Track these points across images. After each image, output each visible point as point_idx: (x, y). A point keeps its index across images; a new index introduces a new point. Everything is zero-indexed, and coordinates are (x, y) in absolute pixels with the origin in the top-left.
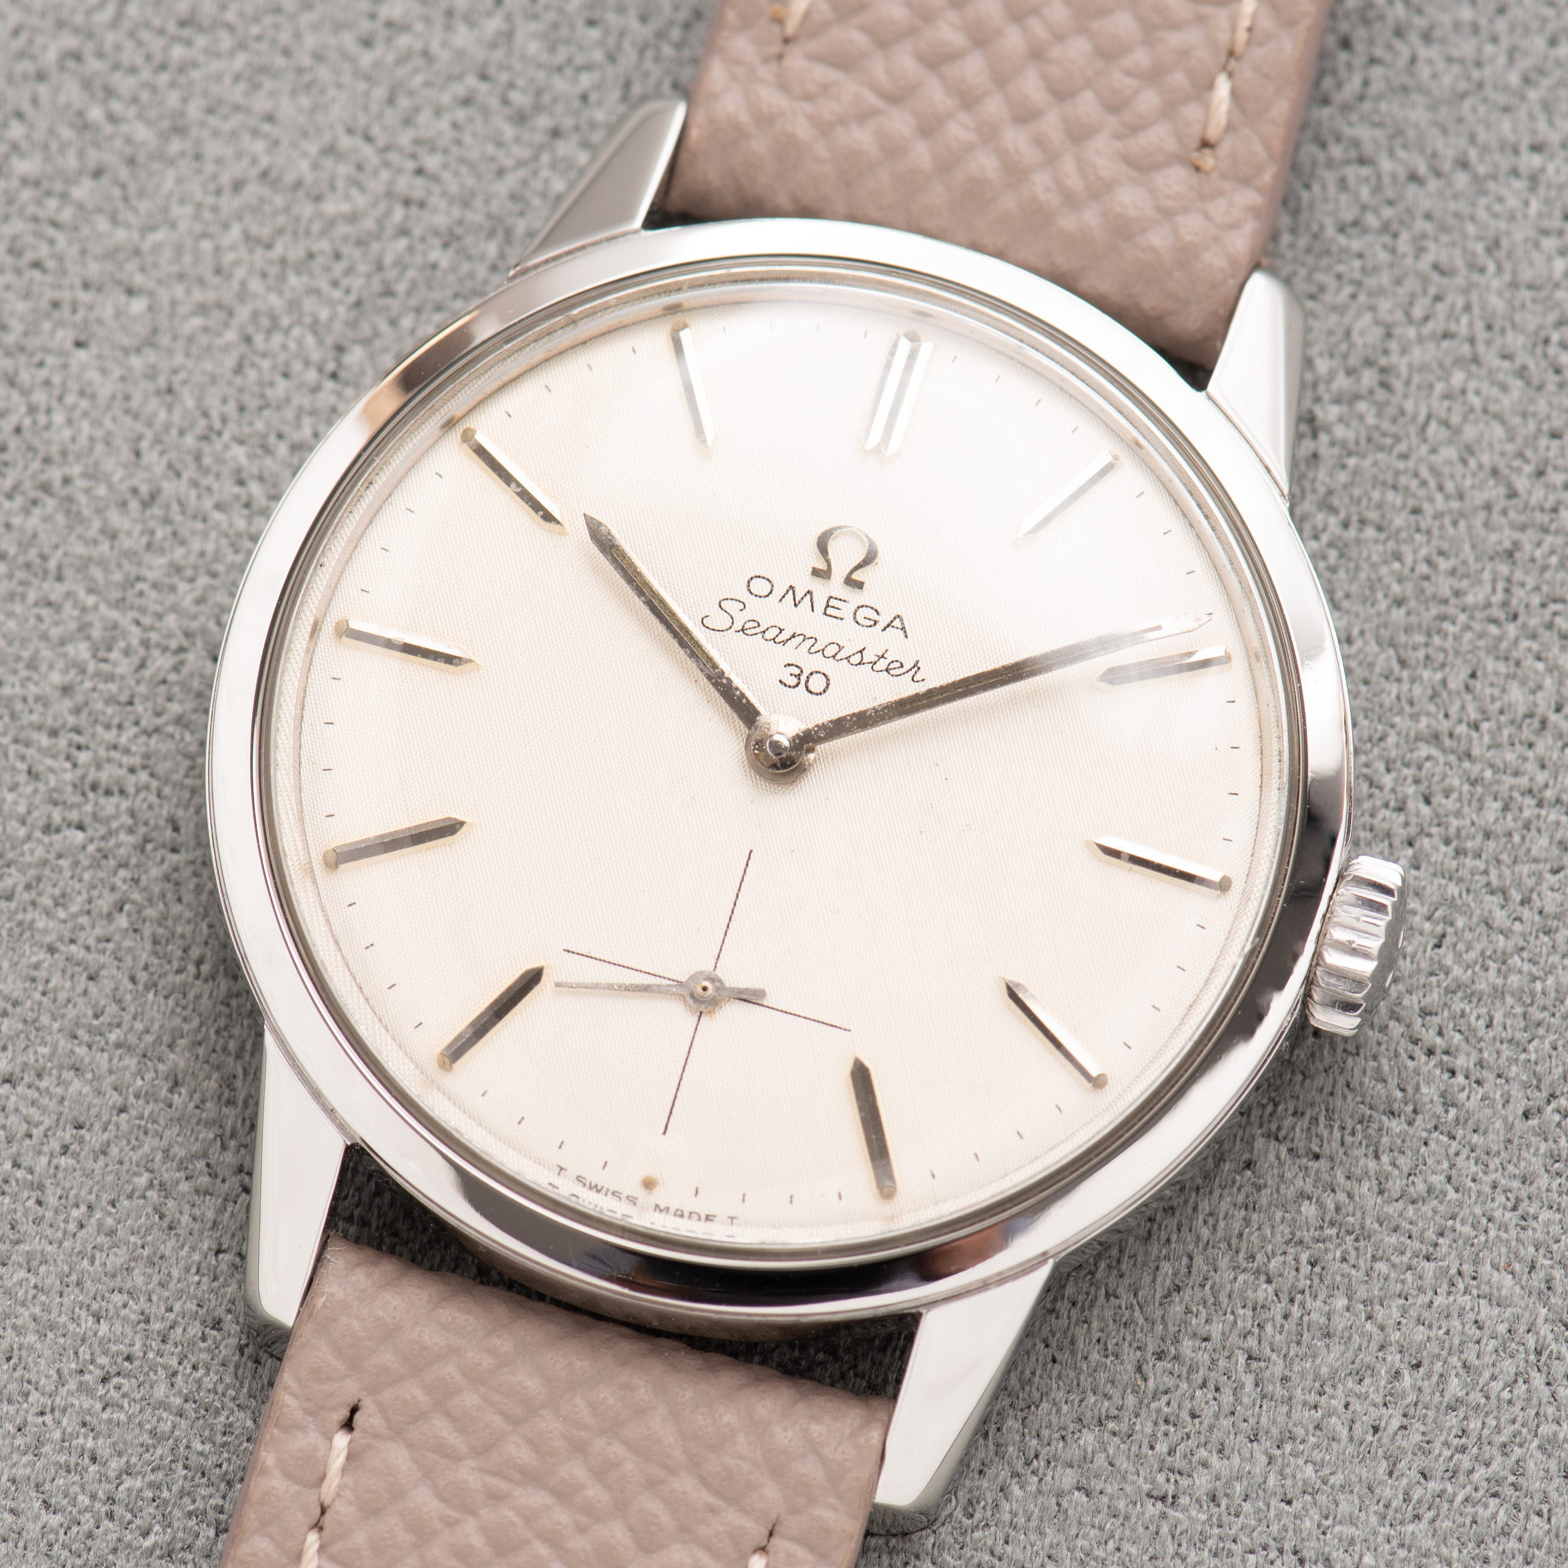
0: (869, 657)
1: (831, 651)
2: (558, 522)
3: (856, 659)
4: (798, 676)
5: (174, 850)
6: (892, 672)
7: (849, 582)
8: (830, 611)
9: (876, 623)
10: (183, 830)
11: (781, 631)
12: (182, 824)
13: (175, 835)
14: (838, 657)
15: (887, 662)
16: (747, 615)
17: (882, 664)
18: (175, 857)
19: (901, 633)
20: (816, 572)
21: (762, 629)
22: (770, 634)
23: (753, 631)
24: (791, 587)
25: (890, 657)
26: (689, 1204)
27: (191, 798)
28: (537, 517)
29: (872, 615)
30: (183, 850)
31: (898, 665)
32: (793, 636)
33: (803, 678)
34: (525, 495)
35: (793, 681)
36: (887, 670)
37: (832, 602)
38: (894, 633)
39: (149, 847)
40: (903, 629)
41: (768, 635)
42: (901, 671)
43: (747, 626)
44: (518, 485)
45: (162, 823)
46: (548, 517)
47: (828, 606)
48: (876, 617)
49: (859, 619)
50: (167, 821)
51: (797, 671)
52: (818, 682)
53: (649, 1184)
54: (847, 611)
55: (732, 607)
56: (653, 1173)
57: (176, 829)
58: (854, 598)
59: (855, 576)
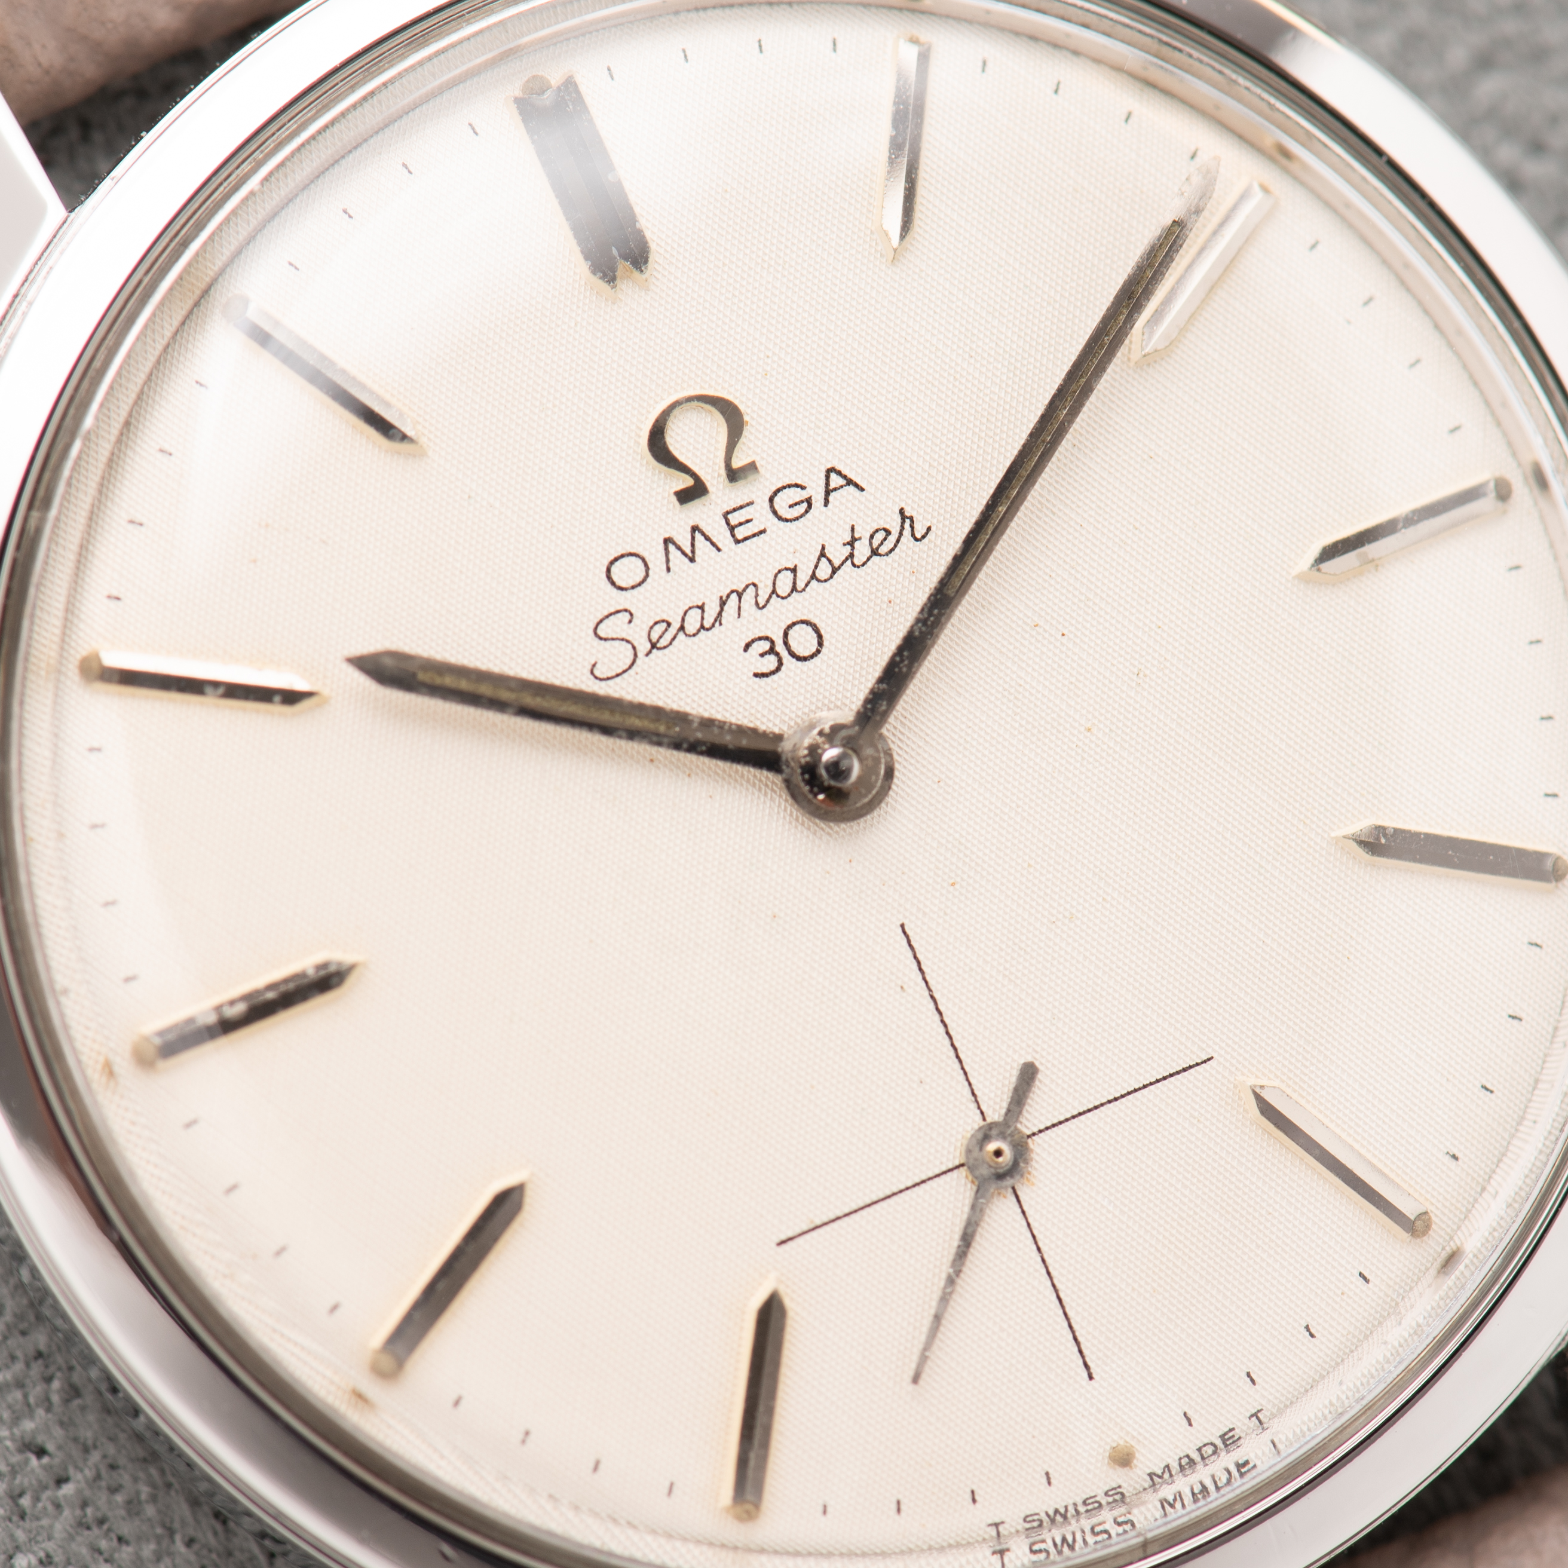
0: (839, 554)
1: (784, 584)
2: (308, 695)
3: (824, 570)
4: (772, 651)
5: (61, 1481)
6: (883, 550)
7: (733, 475)
8: (740, 533)
9: (809, 501)
10: (50, 1447)
11: (701, 608)
12: (40, 1439)
13: (45, 1460)
14: (800, 585)
15: (865, 541)
16: (642, 622)
17: (862, 550)
18: (68, 1489)
19: (851, 488)
20: (685, 496)
21: (676, 625)
22: (692, 625)
23: (668, 636)
24: (667, 541)
25: (863, 532)
26: (1188, 1443)
27: (26, 1396)
28: (276, 709)
29: (796, 495)
30: (71, 1471)
31: (881, 535)
32: (723, 603)
33: (780, 648)
34: (235, 692)
35: (771, 662)
36: (875, 552)
37: (734, 519)
38: (844, 497)
39: (25, 1502)
40: (850, 482)
41: (690, 628)
42: (892, 539)
43: (655, 636)
44: (215, 684)
45: (16, 1458)
46: (291, 698)
47: (732, 529)
48: (804, 495)
49: (781, 512)
50: (20, 1451)
51: (765, 646)
52: (803, 641)
53: (1123, 1459)
54: (761, 517)
55: (614, 627)
56: (1117, 1438)
57: (41, 1452)
58: (757, 490)
59: (736, 464)
